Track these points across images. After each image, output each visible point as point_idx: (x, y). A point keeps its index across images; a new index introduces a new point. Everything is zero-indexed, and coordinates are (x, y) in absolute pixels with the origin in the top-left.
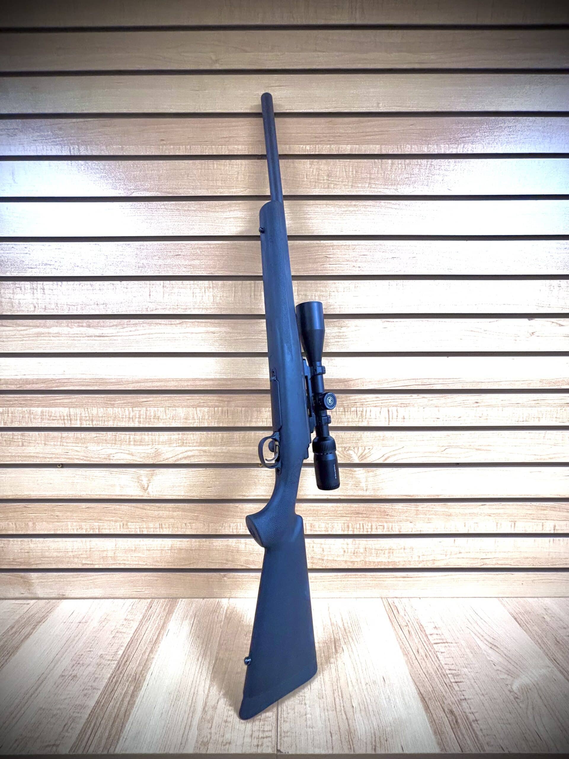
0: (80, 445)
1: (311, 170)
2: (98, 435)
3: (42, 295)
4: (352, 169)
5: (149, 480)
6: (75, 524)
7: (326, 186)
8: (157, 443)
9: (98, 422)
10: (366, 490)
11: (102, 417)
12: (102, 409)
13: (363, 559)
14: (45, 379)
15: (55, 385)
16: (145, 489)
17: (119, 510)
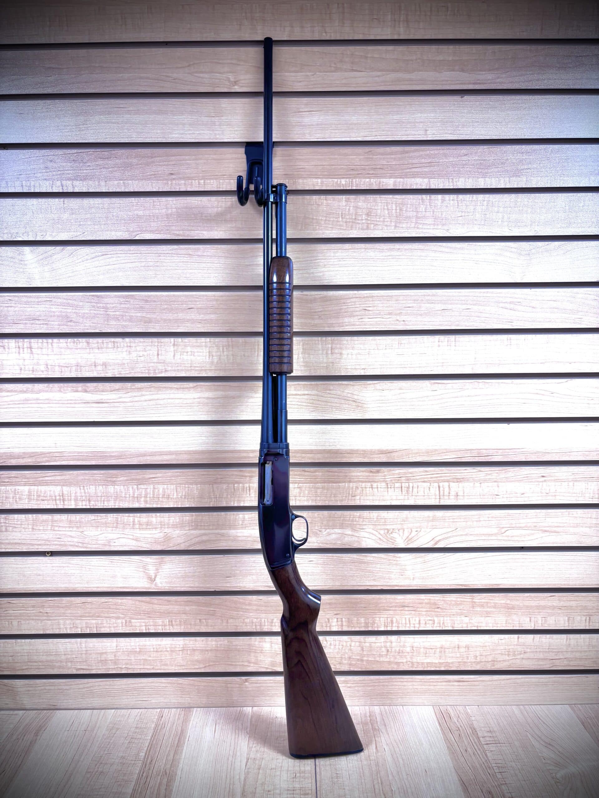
0: (75, 529)
1: (348, 207)
2: (96, 518)
3: (29, 354)
4: (396, 207)
5: (157, 570)
6: (68, 622)
7: (365, 227)
8: (166, 526)
9: (97, 503)
10: (414, 579)
11: (101, 496)
12: (101, 487)
13: (409, 659)
14: (33, 453)
15: (44, 459)
16: (152, 580)
17: (121, 604)
